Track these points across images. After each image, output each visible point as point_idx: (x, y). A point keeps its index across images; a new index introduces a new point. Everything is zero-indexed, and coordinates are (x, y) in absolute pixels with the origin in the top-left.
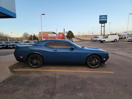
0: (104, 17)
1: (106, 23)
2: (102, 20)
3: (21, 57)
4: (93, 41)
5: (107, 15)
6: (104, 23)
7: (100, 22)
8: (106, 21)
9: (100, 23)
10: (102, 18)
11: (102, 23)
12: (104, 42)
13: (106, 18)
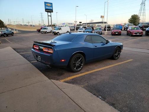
0: (49, 5)
1: (52, 12)
2: (47, 8)
3: (63, 61)
4: (42, 33)
5: (52, 3)
6: (50, 12)
7: (46, 9)
8: (52, 10)
9: (46, 11)
10: (47, 6)
11: (48, 12)
12: (58, 34)
13: (52, 6)
